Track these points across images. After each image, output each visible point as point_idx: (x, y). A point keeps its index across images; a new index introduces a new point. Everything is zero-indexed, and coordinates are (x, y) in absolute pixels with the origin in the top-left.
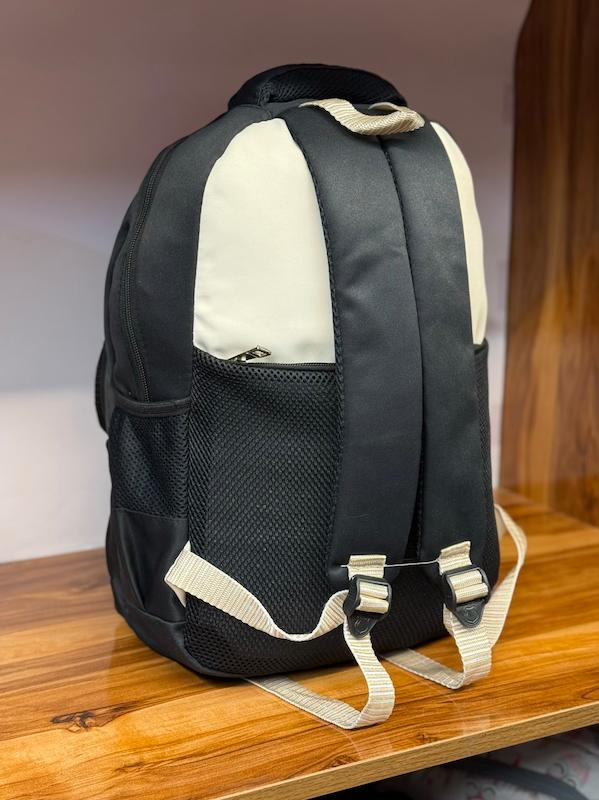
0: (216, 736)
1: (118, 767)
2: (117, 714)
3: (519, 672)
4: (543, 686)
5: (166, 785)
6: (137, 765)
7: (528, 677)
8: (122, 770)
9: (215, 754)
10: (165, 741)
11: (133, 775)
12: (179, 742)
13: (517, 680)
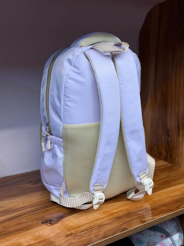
0: (88, 224)
1: (66, 235)
2: (59, 220)
3: (159, 202)
4: (167, 205)
5: (81, 240)
6: (71, 234)
7: (162, 203)
8: (67, 236)
9: (91, 230)
10: (75, 227)
11: (71, 237)
12: (79, 227)
13: (159, 204)
